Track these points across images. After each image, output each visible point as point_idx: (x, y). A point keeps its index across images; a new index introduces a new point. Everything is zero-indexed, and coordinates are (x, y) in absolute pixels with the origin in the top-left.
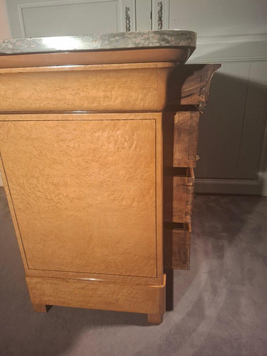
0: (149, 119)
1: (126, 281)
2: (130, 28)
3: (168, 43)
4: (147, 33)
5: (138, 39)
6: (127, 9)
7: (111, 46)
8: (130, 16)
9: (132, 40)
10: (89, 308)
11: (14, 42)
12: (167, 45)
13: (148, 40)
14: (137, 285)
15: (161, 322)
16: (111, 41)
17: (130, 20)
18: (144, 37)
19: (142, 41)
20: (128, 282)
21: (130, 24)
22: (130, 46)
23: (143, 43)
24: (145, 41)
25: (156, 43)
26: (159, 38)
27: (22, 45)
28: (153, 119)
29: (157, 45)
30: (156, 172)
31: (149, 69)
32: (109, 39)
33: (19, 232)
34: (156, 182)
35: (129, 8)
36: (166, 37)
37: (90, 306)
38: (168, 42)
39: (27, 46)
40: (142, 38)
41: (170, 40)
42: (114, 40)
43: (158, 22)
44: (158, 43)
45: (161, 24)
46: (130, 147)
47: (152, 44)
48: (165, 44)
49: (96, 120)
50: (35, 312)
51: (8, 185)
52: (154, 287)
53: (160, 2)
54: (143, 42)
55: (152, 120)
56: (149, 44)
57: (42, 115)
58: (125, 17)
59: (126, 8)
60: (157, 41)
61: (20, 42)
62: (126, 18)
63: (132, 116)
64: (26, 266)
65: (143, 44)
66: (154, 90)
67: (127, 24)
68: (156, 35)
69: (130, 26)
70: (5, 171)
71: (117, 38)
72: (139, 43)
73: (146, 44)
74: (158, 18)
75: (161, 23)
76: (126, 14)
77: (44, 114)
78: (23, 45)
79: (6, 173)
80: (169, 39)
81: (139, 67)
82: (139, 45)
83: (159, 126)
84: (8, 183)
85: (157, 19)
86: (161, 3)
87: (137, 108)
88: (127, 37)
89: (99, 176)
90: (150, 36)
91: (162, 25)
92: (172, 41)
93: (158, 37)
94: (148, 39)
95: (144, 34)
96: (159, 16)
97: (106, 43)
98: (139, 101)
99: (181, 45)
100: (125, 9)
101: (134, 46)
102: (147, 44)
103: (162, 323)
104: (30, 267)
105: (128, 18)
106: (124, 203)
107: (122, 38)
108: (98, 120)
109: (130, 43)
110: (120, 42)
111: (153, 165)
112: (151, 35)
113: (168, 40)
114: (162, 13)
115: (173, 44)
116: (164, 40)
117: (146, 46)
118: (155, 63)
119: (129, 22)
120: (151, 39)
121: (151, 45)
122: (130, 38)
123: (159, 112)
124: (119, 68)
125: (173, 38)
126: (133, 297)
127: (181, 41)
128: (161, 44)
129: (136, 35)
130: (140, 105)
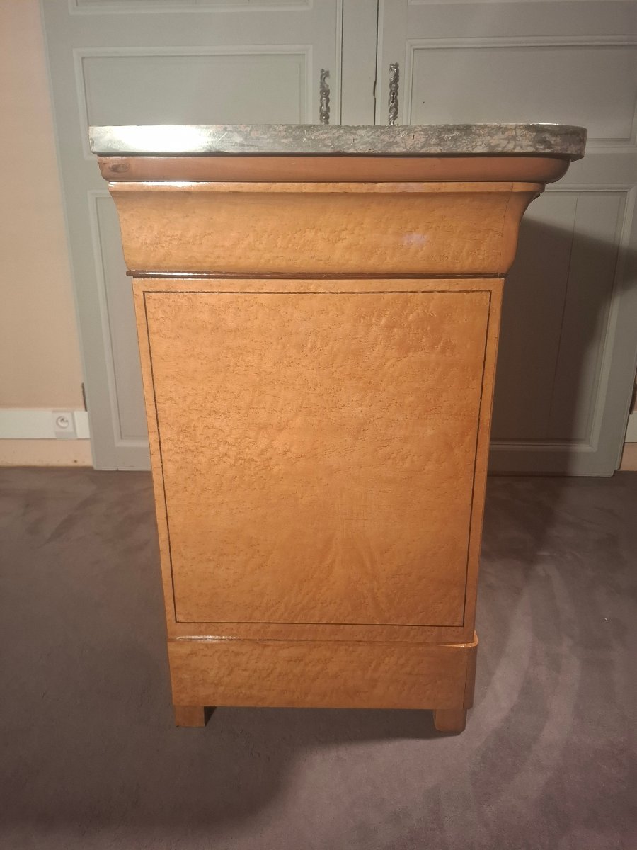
0: (477, 291)
1: (395, 638)
2: (329, 114)
3: (548, 148)
4: (513, 127)
5: (496, 137)
6: (325, 74)
7: (441, 148)
8: (329, 87)
9: (484, 139)
10: (307, 706)
11: (246, 131)
12: (548, 151)
13: (514, 140)
14: (419, 644)
15: (463, 729)
16: (443, 139)
17: (329, 96)
18: (507, 134)
19: (501, 141)
20: (399, 640)
21: (329, 105)
22: (479, 150)
23: (504, 145)
24: (508, 143)
25: (528, 146)
26: (534, 138)
27: (263, 138)
28: (486, 291)
29: (530, 150)
30: (481, 398)
31: (498, 193)
32: (440, 134)
33: (167, 536)
34: (479, 419)
35: (328, 72)
36: (547, 136)
37: (311, 701)
38: (549, 145)
39: (272, 141)
40: (503, 136)
41: (553, 142)
42: (448, 138)
43: (389, 104)
44: (531, 146)
45: (395, 110)
46: (433, 348)
47: (521, 147)
48: (545, 149)
49: (368, 293)
50: (177, 727)
51: (158, 430)
52: (457, 648)
53: (394, 64)
54: (504, 143)
55: (483, 293)
56: (514, 148)
57: (257, 281)
58: (319, 89)
59: (323, 70)
60: (530, 143)
61: (259, 132)
62: (321, 92)
63: (443, 284)
64: (170, 616)
65: (505, 147)
66: (497, 236)
67: (322, 105)
68: (530, 133)
69: (328, 109)
70: (157, 400)
71: (456, 133)
72: (497, 145)
73: (510, 147)
74: (390, 94)
75: (396, 107)
76: (321, 83)
77: (261, 280)
78: (266, 137)
79: (158, 405)
80: (553, 140)
81: (478, 191)
82: (496, 149)
83: (497, 305)
84: (158, 426)
85: (388, 97)
86: (396, 66)
87: (457, 268)
88: (474, 134)
89: (360, 408)
90: (518, 134)
91: (397, 110)
92: (556, 145)
93: (532, 136)
94: (514, 138)
95: (507, 129)
96: (392, 91)
97: (432, 143)
98: (464, 253)
99: (569, 152)
100: (320, 74)
101: (485, 150)
102: (512, 147)
103: (465, 731)
104: (180, 618)
105: (325, 93)
106: (407, 463)
107: (465, 135)
108: (373, 293)
109: (479, 143)
110: (459, 141)
111: (476, 385)
112: (519, 132)
113: (550, 142)
114: (397, 87)
115: (557, 149)
116: (543, 141)
117: (509, 151)
118: (511, 183)
119: (328, 100)
120: (520, 138)
121: (518, 150)
122: (480, 135)
123: (500, 277)
124: (439, 191)
125: (559, 140)
126: (410, 674)
127: (570, 145)
128: (537, 149)
129: (492, 129)
130: (465, 264)
